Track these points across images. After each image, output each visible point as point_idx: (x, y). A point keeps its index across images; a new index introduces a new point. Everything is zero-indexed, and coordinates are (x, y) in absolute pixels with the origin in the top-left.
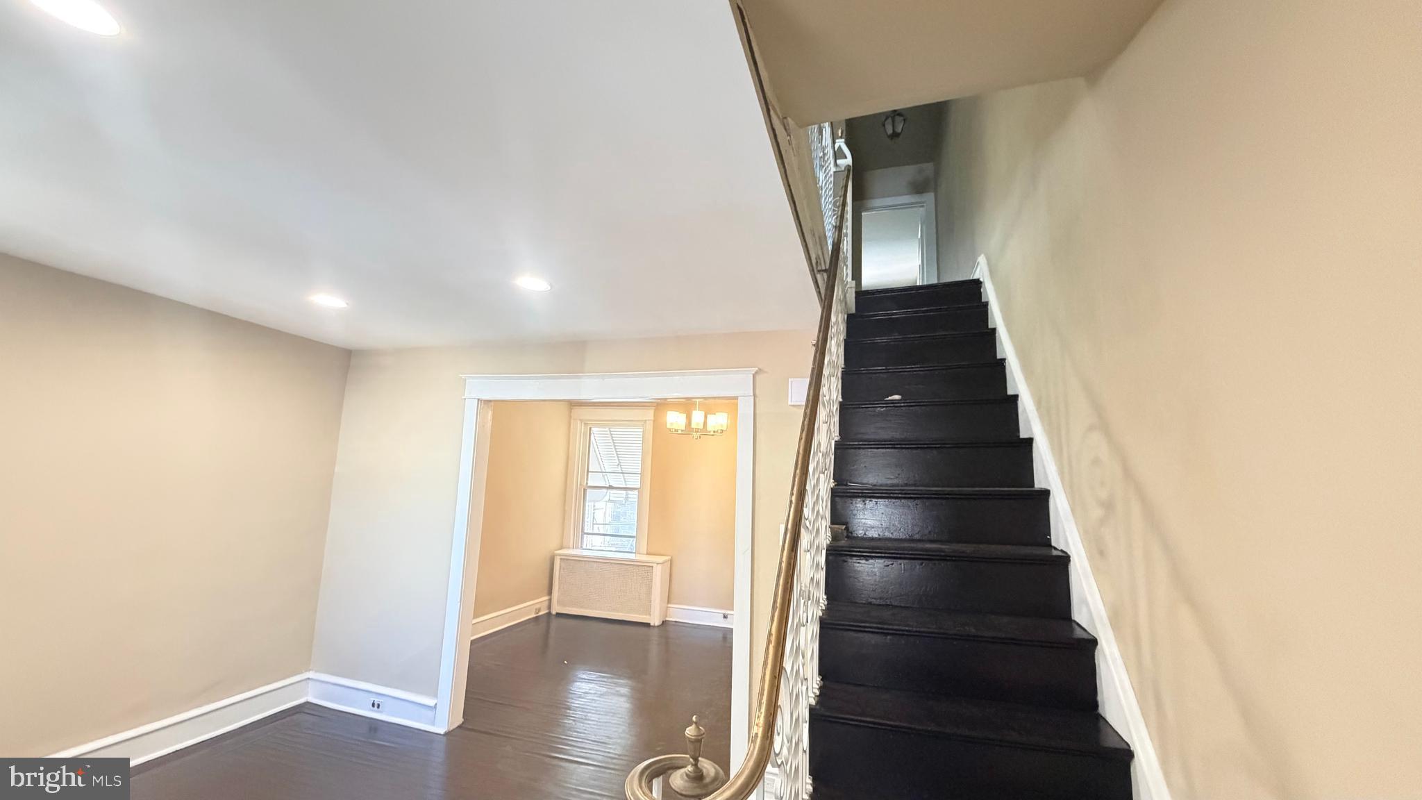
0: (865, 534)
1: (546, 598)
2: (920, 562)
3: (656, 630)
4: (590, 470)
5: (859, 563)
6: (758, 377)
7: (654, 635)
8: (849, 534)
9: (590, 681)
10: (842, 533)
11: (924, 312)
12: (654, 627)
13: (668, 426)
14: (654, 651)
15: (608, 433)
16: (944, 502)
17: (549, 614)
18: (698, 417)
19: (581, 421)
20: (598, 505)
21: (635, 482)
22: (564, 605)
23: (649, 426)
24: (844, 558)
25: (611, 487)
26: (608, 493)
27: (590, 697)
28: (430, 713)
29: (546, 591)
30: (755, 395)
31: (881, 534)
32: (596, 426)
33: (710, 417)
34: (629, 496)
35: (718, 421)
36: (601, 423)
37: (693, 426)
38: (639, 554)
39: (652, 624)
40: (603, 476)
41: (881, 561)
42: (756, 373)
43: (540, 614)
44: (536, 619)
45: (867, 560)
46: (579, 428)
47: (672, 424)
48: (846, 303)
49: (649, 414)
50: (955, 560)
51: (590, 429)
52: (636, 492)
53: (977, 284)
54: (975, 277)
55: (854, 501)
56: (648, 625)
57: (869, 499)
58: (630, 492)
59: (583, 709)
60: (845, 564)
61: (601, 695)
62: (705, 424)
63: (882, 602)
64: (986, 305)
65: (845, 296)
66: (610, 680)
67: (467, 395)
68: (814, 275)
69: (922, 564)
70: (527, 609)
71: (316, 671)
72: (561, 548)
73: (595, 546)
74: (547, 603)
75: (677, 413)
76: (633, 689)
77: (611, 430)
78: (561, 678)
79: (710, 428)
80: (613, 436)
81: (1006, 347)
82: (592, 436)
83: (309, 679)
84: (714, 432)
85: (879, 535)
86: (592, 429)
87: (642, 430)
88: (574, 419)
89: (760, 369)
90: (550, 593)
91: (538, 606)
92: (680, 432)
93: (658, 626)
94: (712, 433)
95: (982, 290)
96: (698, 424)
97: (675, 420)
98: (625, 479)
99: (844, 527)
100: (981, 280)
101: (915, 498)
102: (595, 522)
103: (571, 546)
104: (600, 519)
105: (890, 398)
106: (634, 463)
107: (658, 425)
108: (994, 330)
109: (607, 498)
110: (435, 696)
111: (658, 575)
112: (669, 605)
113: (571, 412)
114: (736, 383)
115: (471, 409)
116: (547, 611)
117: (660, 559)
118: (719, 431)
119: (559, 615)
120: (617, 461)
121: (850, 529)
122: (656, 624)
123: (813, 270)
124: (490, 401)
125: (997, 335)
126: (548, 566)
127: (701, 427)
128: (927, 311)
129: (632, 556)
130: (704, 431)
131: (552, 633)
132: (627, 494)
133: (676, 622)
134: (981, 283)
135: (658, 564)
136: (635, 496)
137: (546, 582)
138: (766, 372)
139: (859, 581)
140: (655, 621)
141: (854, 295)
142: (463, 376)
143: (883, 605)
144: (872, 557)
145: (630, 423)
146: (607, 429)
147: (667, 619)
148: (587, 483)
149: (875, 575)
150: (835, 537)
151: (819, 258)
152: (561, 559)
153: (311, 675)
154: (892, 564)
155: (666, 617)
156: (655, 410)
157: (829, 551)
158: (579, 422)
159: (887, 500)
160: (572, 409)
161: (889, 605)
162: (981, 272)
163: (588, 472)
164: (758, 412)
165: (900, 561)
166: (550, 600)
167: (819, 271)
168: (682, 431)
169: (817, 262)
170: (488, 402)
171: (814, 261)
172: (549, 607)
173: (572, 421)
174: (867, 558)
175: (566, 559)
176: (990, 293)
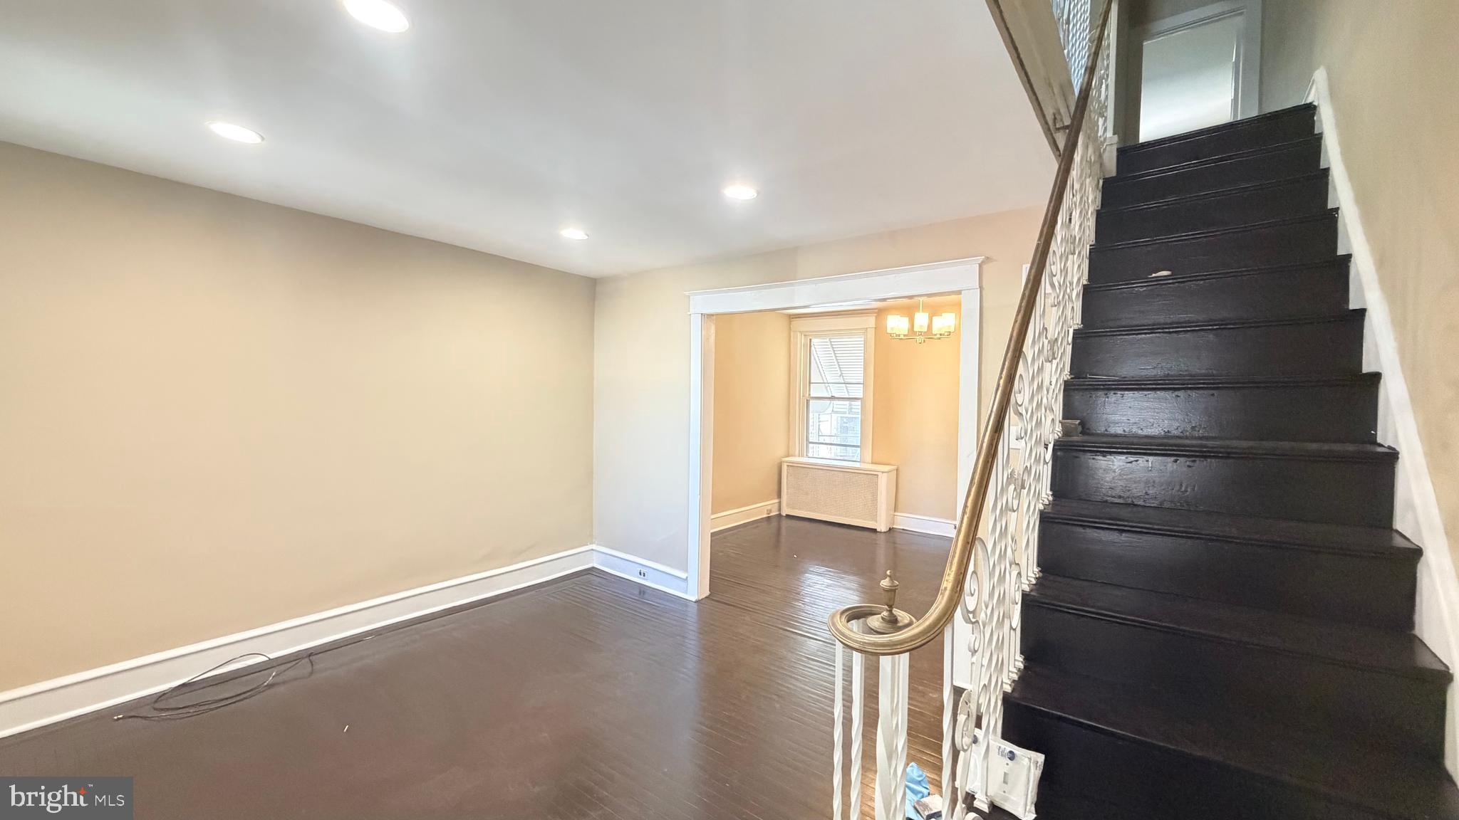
0: (1106, 430)
1: (777, 501)
2: (1173, 459)
3: (883, 536)
4: (812, 381)
5: (1093, 459)
6: (985, 267)
7: (881, 540)
8: (1085, 429)
9: (819, 574)
10: (1076, 429)
11: (1215, 161)
12: (881, 532)
13: (889, 331)
14: (882, 555)
15: (829, 343)
16: (1216, 392)
17: (780, 515)
18: (921, 319)
19: (801, 332)
20: (823, 417)
21: (858, 392)
22: (793, 508)
23: (871, 334)
24: (1075, 454)
25: (833, 398)
26: (831, 405)
27: (818, 586)
28: (683, 584)
29: (775, 495)
30: (981, 287)
31: (1127, 430)
32: (816, 337)
33: (935, 319)
34: (853, 407)
35: (945, 322)
36: (820, 334)
37: (916, 329)
38: (864, 462)
39: (878, 530)
40: (826, 387)
41: (1123, 457)
42: (982, 262)
43: (772, 514)
44: (769, 518)
45: (1104, 456)
46: (800, 340)
47: (892, 329)
48: (1101, 165)
49: (871, 321)
50: (1222, 457)
51: (810, 340)
52: (859, 403)
53: (1310, 109)
54: (1308, 102)
55: (1094, 394)
56: (874, 531)
57: (1113, 392)
58: (853, 403)
59: (811, 596)
60: (1078, 459)
61: (828, 586)
62: (930, 326)
63: (1121, 501)
64: (1319, 138)
65: (1100, 156)
66: (836, 575)
67: (692, 311)
68: (1052, 134)
69: (1176, 461)
70: (760, 509)
71: (598, 545)
72: (788, 456)
73: (821, 454)
74: (777, 505)
75: (898, 316)
76: (862, 586)
77: (832, 340)
78: (794, 570)
79: (935, 330)
80: (834, 346)
81: (1343, 194)
82: (813, 348)
83: (592, 550)
84: (941, 335)
85: (1124, 431)
86: (812, 340)
87: (863, 339)
88: (794, 331)
89: (988, 258)
90: (779, 496)
91: (769, 508)
92: (902, 337)
93: (885, 532)
94: (938, 336)
95: (1315, 118)
96: (921, 326)
97: (897, 324)
98: (847, 390)
99: (1078, 422)
100: (1316, 103)
101: (1175, 389)
102: (820, 434)
103: (797, 453)
104: (825, 429)
105: (1154, 275)
106: (856, 373)
107: (879, 329)
108: (1327, 171)
109: (829, 410)
110: (686, 570)
111: (884, 483)
112: (896, 514)
113: (790, 324)
114: (962, 275)
115: (696, 322)
116: (778, 513)
117: (886, 468)
118: (946, 334)
119: (788, 516)
120: (839, 372)
121: (1087, 427)
122: (883, 531)
123: (1049, 129)
124: (713, 315)
125: (1330, 178)
126: (776, 471)
127: (925, 329)
128: (1221, 159)
129: (857, 465)
130: (929, 334)
131: (784, 531)
132: (850, 405)
133: (903, 529)
134: (1315, 107)
135: (883, 472)
136: (858, 407)
137: (776, 487)
138: (995, 260)
139: (1094, 478)
140: (882, 527)
141: (1115, 154)
142: (687, 293)
143: (1122, 504)
144: (1111, 453)
145: (850, 332)
146: (828, 340)
147: (894, 527)
148: (809, 395)
149: (1115, 472)
150: (1067, 432)
151: (1060, 114)
152: (788, 466)
153: (594, 547)
154: (1137, 461)
155: (893, 524)
156: (876, 317)
157: (1058, 446)
158: (799, 334)
159: (1136, 392)
160: (791, 321)
161: (1130, 504)
162: (1317, 92)
163: (810, 383)
164: (985, 304)
165: (1146, 457)
166: (780, 503)
167: (1058, 129)
168: (904, 335)
169: (1055, 119)
170: (710, 316)
171: (1050, 119)
172: (780, 510)
173: (792, 333)
174: (1104, 454)
175: (792, 466)
176: (1327, 123)
